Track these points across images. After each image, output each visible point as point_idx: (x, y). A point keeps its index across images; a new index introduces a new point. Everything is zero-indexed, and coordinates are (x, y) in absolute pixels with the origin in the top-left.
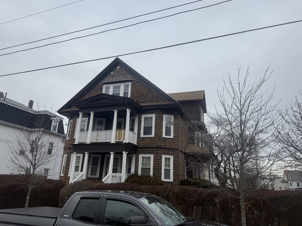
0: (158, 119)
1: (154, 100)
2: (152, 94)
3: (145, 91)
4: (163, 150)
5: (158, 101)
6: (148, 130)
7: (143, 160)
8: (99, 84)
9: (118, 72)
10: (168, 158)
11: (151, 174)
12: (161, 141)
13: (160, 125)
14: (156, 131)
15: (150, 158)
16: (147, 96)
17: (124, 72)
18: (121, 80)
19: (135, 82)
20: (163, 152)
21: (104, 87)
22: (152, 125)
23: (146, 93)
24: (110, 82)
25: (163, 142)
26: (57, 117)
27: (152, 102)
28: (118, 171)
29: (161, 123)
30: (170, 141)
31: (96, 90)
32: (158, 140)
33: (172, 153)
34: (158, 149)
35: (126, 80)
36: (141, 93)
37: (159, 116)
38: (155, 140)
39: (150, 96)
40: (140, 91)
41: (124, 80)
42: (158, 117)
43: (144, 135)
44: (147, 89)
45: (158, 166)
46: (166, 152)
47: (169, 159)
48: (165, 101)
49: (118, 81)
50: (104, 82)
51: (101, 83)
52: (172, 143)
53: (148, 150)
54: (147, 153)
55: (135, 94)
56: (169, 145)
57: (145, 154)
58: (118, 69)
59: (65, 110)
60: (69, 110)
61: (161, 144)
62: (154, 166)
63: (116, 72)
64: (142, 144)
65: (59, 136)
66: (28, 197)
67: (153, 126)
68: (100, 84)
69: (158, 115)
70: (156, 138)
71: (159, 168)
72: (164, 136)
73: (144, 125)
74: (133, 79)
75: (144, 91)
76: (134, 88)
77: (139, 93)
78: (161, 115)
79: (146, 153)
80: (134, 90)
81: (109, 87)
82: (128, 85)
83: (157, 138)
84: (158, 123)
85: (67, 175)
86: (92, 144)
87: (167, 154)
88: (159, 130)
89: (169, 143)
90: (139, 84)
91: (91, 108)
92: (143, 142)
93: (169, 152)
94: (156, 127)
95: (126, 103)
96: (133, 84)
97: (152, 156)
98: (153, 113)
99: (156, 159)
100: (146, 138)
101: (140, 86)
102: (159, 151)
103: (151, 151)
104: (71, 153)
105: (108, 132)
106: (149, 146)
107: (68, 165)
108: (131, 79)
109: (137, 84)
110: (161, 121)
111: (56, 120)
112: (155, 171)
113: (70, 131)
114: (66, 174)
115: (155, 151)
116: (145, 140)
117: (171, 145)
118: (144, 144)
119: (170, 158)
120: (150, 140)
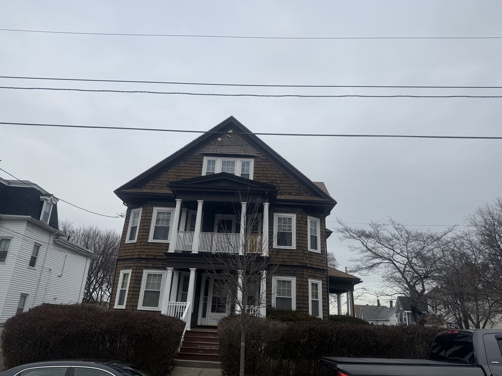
0: (301, 222)
1: (293, 191)
2: (289, 182)
3: (278, 175)
4: (309, 271)
5: (299, 194)
6: (284, 238)
7: (279, 286)
9: (230, 139)
11: (294, 307)
12: (307, 257)
13: (304, 232)
14: (299, 240)
15: (289, 282)
16: (281, 185)
17: (240, 141)
18: (237, 153)
19: (261, 161)
20: (309, 274)
21: (206, 160)
22: (291, 230)
23: (279, 179)
25: (308, 259)
26: (51, 197)
27: (290, 194)
29: (305, 229)
30: (317, 257)
32: (302, 255)
33: (321, 276)
34: (303, 269)
35: (246, 154)
36: (271, 178)
37: (302, 218)
38: (297, 254)
39: (286, 185)
40: (269, 175)
41: (244, 154)
44: (280, 173)
45: (303, 296)
46: (313, 274)
47: (316, 285)
48: (311, 196)
50: (207, 153)
52: (320, 261)
53: (286, 269)
54: (285, 274)
55: (261, 178)
56: (316, 264)
57: (281, 275)
58: (230, 134)
61: (307, 262)
62: (297, 296)
63: (227, 139)
64: (276, 259)
65: (50, 233)
69: (301, 216)
70: (298, 251)
71: (305, 299)
72: (309, 249)
73: (278, 230)
74: (258, 155)
75: (276, 175)
76: (259, 169)
77: (268, 178)
78: (304, 216)
79: (283, 274)
80: (260, 172)
81: (214, 162)
82: (248, 163)
83: (301, 251)
84: (302, 229)
85: (135, 308)
86: (200, 254)
87: (314, 277)
88: (304, 239)
89: (316, 260)
90: (267, 163)
92: (278, 256)
93: (317, 275)
94: (299, 235)
95: (267, 192)
96: (258, 163)
97: (294, 280)
98: (292, 212)
99: (300, 285)
100: (283, 251)
101: (268, 166)
102: (304, 273)
103: (291, 272)
104: (143, 268)
105: (232, 237)
106: (289, 264)
107: (138, 290)
108: (254, 155)
109: (263, 163)
110: (305, 226)
111: (50, 202)
112: (300, 303)
114: (133, 306)
115: (298, 272)
116: (281, 254)
117: (319, 264)
118: (281, 260)
120: (289, 254)
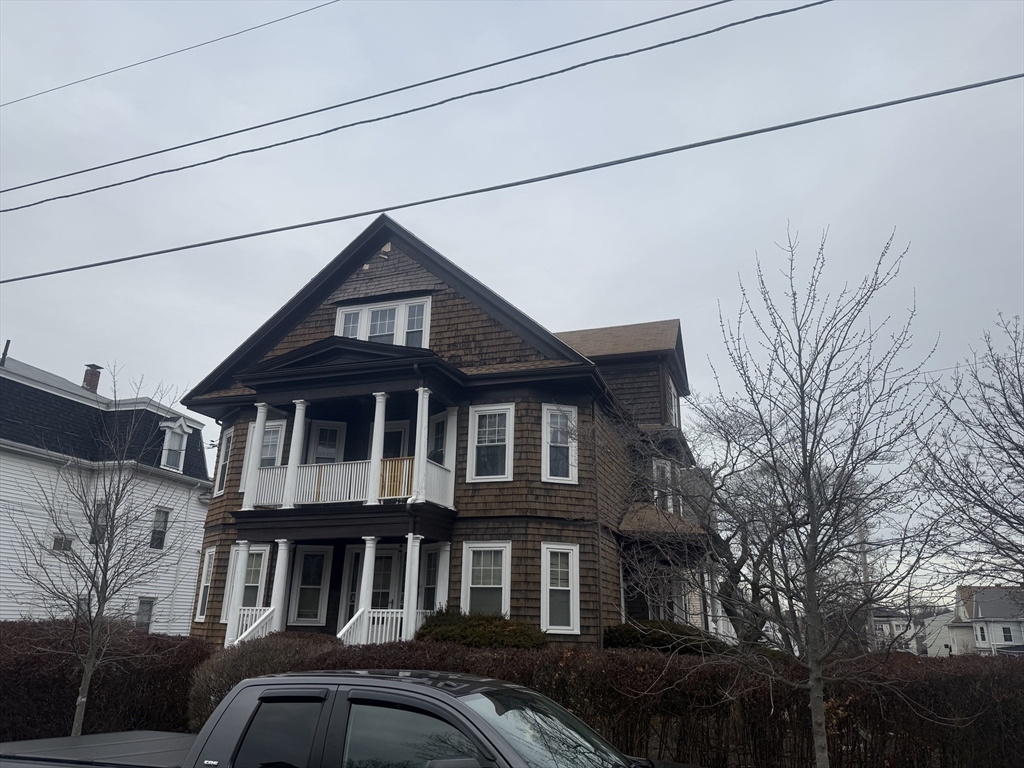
0: (525, 420)
1: (509, 354)
2: (502, 335)
3: (479, 324)
4: (544, 525)
5: (523, 359)
6: (490, 459)
7: (476, 562)
8: (322, 306)
9: (386, 263)
10: (562, 554)
11: (506, 608)
12: (537, 496)
13: (531, 441)
14: (520, 459)
15: (498, 553)
16: (485, 344)
17: (405, 264)
18: (396, 291)
19: (446, 297)
20: (543, 532)
21: (341, 314)
22: (504, 440)
23: (481, 331)
24: (362, 296)
25: (542, 499)
26: (181, 421)
27: (503, 361)
28: (390, 600)
29: (536, 435)
30: (567, 494)
31: (313, 325)
32: (525, 491)
33: (576, 534)
34: (527, 523)
35: (414, 288)
36: (466, 332)
37: (527, 410)
38: (516, 491)
39: (494, 342)
40: (460, 327)
41: (409, 289)
42: (524, 412)
43: (478, 474)
44: (484, 317)
45: (527, 582)
46: (555, 533)
47: (565, 555)
48: (546, 358)
49: (387, 292)
50: (341, 299)
51: (331, 302)
52: (574, 501)
53: (491, 525)
54: (489, 537)
55: (446, 335)
56: (564, 508)
57: (482, 539)
58: (385, 253)
59: (206, 396)
60: (223, 394)
61: (537, 506)
62: (513, 583)
63: (380, 265)
64: (470, 506)
65: (190, 486)
66: (82, 700)
67: (506, 442)
68: (326, 304)
69: (524, 405)
70: (518, 484)
71: (531, 587)
72: (546, 476)
73: (479, 442)
74: (438, 288)
75: (474, 325)
76: (441, 316)
77: (459, 334)
78: (533, 406)
79: (485, 537)
80: (442, 322)
81: (357, 315)
82: (421, 307)
83: (523, 484)
84: (526, 434)
85: (216, 620)
86: (302, 511)
87: (559, 539)
88: (530, 456)
89: (562, 501)
90: (457, 301)
91: (298, 387)
92: (476, 499)
93: (565, 533)
94: (519, 449)
95: (415, 366)
96: (439, 304)
97: (506, 548)
98: (507, 401)
99: (519, 558)
100: (485, 487)
101: (460, 307)
102: (530, 531)
103: (502, 531)
104: (229, 542)
105: (356, 467)
106: (497, 513)
107: (222, 585)
108: (431, 288)
109: (450, 302)
110: (535, 427)
111: (179, 431)
112: (518, 599)
113: (224, 467)
114: (215, 616)
115: (516, 531)
116: (481, 493)
117: (571, 508)
118: (481, 506)
119: (567, 554)
120: (498, 492)
